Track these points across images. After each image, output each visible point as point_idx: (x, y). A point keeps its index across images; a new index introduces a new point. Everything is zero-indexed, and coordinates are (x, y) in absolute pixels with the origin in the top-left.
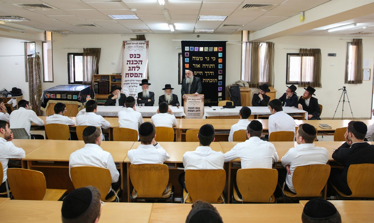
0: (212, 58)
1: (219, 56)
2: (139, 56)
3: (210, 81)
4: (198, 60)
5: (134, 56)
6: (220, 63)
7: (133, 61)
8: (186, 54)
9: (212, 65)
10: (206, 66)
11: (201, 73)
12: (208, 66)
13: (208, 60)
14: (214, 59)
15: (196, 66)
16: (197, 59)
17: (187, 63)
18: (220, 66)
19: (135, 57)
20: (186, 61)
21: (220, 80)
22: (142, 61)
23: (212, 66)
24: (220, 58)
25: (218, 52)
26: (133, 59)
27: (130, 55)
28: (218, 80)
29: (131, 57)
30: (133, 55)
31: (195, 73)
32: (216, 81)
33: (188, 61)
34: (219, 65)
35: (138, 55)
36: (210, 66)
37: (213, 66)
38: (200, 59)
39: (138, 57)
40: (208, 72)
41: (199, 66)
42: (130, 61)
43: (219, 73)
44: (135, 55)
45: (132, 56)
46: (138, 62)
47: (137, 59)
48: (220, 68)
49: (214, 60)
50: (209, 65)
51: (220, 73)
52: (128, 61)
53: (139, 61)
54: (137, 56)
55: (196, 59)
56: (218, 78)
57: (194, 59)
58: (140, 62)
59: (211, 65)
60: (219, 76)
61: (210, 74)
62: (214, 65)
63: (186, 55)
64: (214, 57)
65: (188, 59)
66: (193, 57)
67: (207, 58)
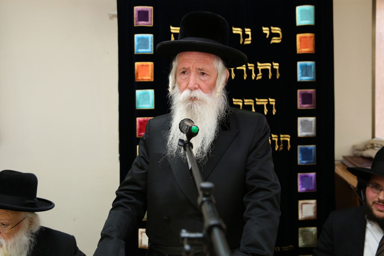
0: (266, 30)
1: (300, 21)
6: (305, 57)
8: (139, 12)
9: (268, 66)
12: (249, 72)
13: (248, 41)
14: (277, 35)
17: (144, 58)
18: (303, 68)
20: (139, 50)
21: (306, 140)
23: (265, 71)
24: (305, 29)
28: (297, 140)
32: (285, 142)
33: (149, 50)
34: (299, 63)
36: (257, 71)
37: (274, 70)
40: (248, 102)
43: (300, 105)
48: (305, 79)
49: (276, 40)
50: (251, 66)
51: (306, 106)
56: (293, 131)
59: (261, 66)
60: (300, 119)
61: (260, 108)
62: (276, 66)
63: (140, 19)
64: (274, 26)
65: (147, 40)
66: (172, 28)
67: (239, 34)
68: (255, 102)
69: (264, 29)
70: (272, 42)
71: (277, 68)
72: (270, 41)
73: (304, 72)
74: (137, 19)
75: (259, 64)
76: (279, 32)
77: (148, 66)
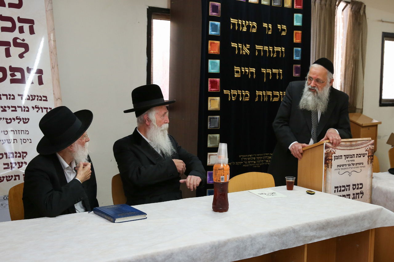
0: (279, 27)
1: (296, 23)
3: (274, 96)
4: (245, 29)
6: (297, 45)
8: (213, 6)
9: (279, 49)
10: (265, 51)
11: (252, 73)
12: (270, 52)
13: (270, 32)
14: (284, 30)
15: (239, 49)
16: (243, 26)
18: (296, 51)
20: (211, 32)
23: (278, 52)
24: (298, 28)
25: (292, 11)
31: (237, 72)
34: (294, 49)
36: (274, 52)
37: (282, 52)
38: (248, 27)
40: (269, 71)
41: (246, 50)
43: (294, 74)
48: (297, 58)
49: (284, 34)
50: (271, 48)
51: (297, 75)
55: (238, 25)
57: (234, 24)
59: (276, 49)
61: (274, 75)
63: (213, 11)
64: (283, 25)
65: (216, 26)
66: (231, 19)
67: (266, 27)
68: (272, 71)
69: (278, 25)
70: (282, 34)
71: (283, 50)
72: (281, 34)
73: (297, 54)
74: (211, 11)
75: (275, 48)
76: (285, 28)
77: (217, 43)
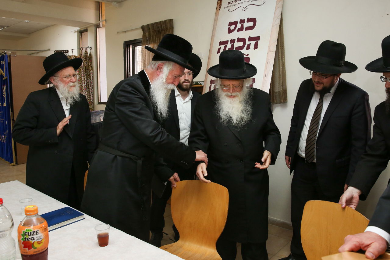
2: (251, 24)
5: (239, 26)
7: (233, 41)
19: (241, 29)
22: (258, 38)
26: (236, 35)
27: (230, 24)
29: (230, 31)
30: (235, 23)
35: (249, 20)
39: (248, 28)
42: (226, 42)
44: (242, 21)
45: (232, 27)
46: (248, 43)
47: (245, 34)
52: (221, 43)
53: (251, 39)
54: (246, 25)
58: (253, 43)
